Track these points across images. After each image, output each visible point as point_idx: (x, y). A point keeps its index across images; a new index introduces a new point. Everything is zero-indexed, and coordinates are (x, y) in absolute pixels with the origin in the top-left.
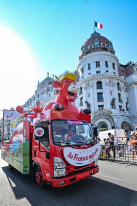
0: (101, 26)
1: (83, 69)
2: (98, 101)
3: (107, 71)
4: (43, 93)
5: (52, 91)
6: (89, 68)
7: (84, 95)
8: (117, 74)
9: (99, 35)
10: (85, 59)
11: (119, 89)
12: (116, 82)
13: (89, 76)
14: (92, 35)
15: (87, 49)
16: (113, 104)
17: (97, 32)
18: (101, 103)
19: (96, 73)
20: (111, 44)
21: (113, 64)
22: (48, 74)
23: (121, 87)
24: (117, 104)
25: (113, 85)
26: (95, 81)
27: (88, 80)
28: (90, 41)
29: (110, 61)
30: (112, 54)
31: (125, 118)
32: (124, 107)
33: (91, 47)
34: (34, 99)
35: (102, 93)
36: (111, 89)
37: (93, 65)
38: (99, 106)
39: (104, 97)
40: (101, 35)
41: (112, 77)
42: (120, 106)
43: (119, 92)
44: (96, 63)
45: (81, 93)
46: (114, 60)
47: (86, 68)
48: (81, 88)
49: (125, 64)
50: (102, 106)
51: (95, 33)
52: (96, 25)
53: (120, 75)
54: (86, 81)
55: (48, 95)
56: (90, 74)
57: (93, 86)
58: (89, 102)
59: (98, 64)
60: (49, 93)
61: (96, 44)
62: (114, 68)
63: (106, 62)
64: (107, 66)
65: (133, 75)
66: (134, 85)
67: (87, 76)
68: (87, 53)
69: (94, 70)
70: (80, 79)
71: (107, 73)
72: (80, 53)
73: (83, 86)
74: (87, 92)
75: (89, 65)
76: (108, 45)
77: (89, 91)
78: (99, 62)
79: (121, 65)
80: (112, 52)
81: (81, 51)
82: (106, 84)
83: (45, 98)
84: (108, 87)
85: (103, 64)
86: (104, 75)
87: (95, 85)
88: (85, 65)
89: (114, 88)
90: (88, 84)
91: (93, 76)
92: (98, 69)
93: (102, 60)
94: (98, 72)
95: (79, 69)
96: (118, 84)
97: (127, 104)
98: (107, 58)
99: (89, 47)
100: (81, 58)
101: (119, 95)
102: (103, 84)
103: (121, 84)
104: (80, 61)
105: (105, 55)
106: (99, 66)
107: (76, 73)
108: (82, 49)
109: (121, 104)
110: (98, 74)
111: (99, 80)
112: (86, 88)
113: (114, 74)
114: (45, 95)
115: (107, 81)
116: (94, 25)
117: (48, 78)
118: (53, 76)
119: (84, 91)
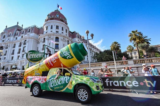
0: (61, 9)
1: (47, 27)
2: (55, 49)
3: (63, 33)
5: (19, 36)
6: (52, 28)
7: (46, 43)
8: (68, 36)
9: (59, 12)
10: (50, 22)
11: (68, 43)
12: (67, 40)
13: (51, 32)
14: (55, 10)
15: (51, 17)
17: (58, 10)
18: (57, 50)
19: (56, 32)
20: (66, 19)
21: (66, 30)
22: (18, 23)
23: (70, 43)
25: (65, 41)
26: (55, 37)
27: (50, 35)
28: (53, 13)
29: (65, 28)
30: (66, 24)
33: (54, 17)
35: (58, 44)
36: (64, 43)
37: (54, 27)
38: (56, 52)
39: (59, 47)
40: (61, 13)
41: (65, 37)
44: (57, 26)
45: (44, 41)
46: (67, 28)
47: (49, 28)
48: (44, 39)
49: (72, 32)
51: (57, 10)
52: (58, 6)
53: (69, 36)
54: (48, 35)
55: (15, 38)
56: (51, 31)
57: (53, 39)
59: (57, 27)
60: (16, 36)
61: (58, 16)
62: (66, 32)
63: (63, 28)
64: (63, 30)
65: (76, 38)
67: (49, 32)
68: (51, 19)
69: (54, 30)
70: (45, 33)
71: (62, 34)
72: (46, 18)
73: (46, 37)
74: (48, 42)
75: (52, 26)
76: (64, 20)
78: (58, 26)
79: (70, 32)
80: (66, 23)
81: (47, 17)
82: (61, 40)
83: (11, 40)
84: (62, 42)
85: (60, 28)
86: (61, 34)
87: (55, 39)
88: (49, 26)
89: (66, 43)
90: (50, 37)
91: (54, 33)
92: (57, 30)
93: (60, 26)
95: (45, 26)
96: (68, 41)
98: (63, 26)
99: (53, 16)
100: (46, 21)
102: (59, 39)
104: (46, 22)
105: (62, 24)
106: (58, 29)
107: (42, 28)
110: (57, 33)
111: (57, 37)
112: (48, 39)
113: (66, 35)
114: (12, 38)
115: (62, 38)
116: (57, 6)
118: (22, 26)
119: (46, 41)
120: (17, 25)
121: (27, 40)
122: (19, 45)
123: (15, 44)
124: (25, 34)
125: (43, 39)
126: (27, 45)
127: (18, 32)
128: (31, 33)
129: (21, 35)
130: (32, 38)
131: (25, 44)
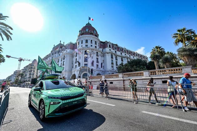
0: (93, 20)
1: (79, 43)
2: (85, 62)
4: (55, 53)
5: (61, 52)
6: (82, 43)
7: (77, 58)
8: (98, 47)
10: (81, 37)
11: (97, 55)
12: (96, 52)
14: (86, 24)
15: (82, 32)
16: (93, 63)
18: (86, 63)
21: (96, 42)
22: (60, 42)
23: (99, 54)
24: (95, 63)
26: (84, 51)
27: (80, 50)
28: (84, 28)
29: (94, 40)
30: (95, 37)
31: (99, 71)
32: (100, 66)
33: (84, 32)
34: (50, 56)
36: (92, 55)
37: (84, 42)
38: (85, 64)
39: (88, 59)
42: (97, 65)
43: (97, 57)
44: (86, 40)
45: (76, 56)
46: (96, 40)
47: (80, 43)
49: (104, 41)
50: (87, 64)
51: (89, 24)
52: (90, 19)
53: (100, 48)
56: (82, 46)
57: (82, 53)
58: (80, 62)
59: (87, 41)
60: (59, 53)
61: (87, 30)
62: (96, 44)
63: (91, 41)
64: (91, 43)
65: (107, 48)
66: (107, 54)
67: (80, 47)
69: (84, 45)
71: (92, 47)
72: (78, 34)
73: (78, 52)
74: (79, 56)
75: (82, 41)
77: (80, 56)
78: (87, 40)
79: (102, 42)
83: (57, 56)
85: (89, 42)
87: (84, 53)
88: (80, 41)
89: (94, 55)
90: (80, 52)
92: (87, 44)
93: (89, 40)
94: (87, 46)
95: (77, 42)
97: (102, 64)
98: (92, 39)
100: (79, 36)
101: (97, 59)
103: (99, 53)
104: (78, 38)
105: (91, 37)
107: (76, 44)
108: (80, 32)
109: (98, 64)
111: (86, 50)
114: (57, 55)
117: (60, 44)
118: (64, 43)
119: (78, 55)
120: (60, 43)
121: (65, 55)
122: (61, 60)
123: (59, 59)
124: (65, 51)
125: (76, 53)
126: (65, 60)
127: (60, 49)
128: (68, 49)
129: (62, 52)
130: (68, 54)
131: (64, 59)
